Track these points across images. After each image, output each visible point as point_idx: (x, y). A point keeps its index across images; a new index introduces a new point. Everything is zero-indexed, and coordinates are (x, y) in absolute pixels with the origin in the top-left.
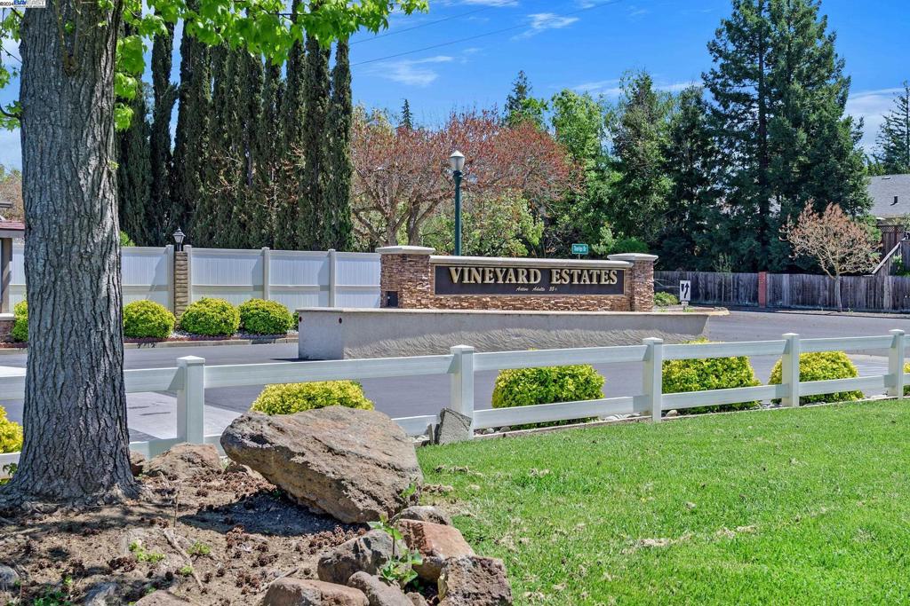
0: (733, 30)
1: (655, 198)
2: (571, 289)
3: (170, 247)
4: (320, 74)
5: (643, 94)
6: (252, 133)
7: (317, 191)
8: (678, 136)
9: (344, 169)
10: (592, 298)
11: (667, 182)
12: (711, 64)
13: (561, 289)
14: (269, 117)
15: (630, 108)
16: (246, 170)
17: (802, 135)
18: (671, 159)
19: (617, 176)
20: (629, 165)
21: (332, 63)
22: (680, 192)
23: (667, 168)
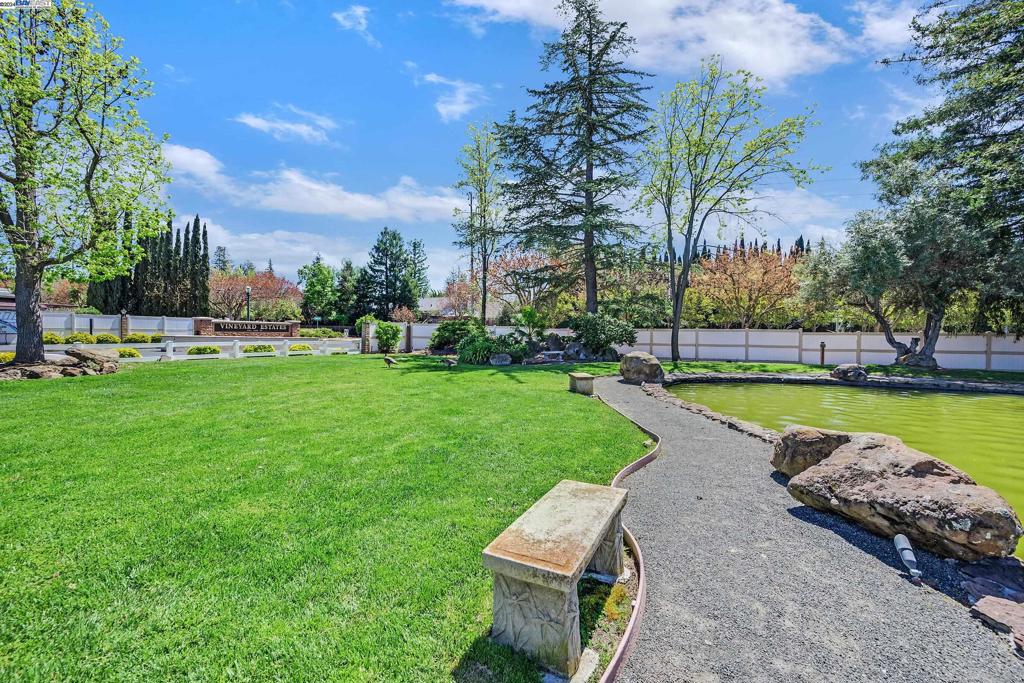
0: (377, 249)
1: (351, 302)
2: (268, 330)
3: (119, 315)
4: (196, 256)
5: (348, 267)
6: (168, 274)
7: (195, 297)
8: (359, 281)
9: (206, 290)
10: (276, 333)
11: (355, 297)
12: (370, 260)
13: (264, 331)
14: (176, 269)
15: (343, 271)
16: (166, 288)
17: (398, 283)
18: (357, 290)
19: (339, 294)
20: (343, 290)
21: (202, 252)
22: (358, 301)
23: (356, 293)
